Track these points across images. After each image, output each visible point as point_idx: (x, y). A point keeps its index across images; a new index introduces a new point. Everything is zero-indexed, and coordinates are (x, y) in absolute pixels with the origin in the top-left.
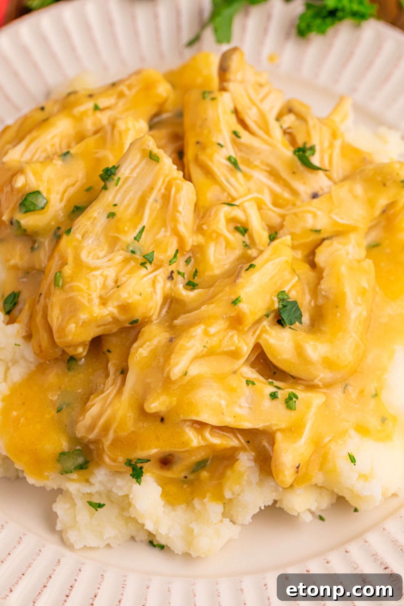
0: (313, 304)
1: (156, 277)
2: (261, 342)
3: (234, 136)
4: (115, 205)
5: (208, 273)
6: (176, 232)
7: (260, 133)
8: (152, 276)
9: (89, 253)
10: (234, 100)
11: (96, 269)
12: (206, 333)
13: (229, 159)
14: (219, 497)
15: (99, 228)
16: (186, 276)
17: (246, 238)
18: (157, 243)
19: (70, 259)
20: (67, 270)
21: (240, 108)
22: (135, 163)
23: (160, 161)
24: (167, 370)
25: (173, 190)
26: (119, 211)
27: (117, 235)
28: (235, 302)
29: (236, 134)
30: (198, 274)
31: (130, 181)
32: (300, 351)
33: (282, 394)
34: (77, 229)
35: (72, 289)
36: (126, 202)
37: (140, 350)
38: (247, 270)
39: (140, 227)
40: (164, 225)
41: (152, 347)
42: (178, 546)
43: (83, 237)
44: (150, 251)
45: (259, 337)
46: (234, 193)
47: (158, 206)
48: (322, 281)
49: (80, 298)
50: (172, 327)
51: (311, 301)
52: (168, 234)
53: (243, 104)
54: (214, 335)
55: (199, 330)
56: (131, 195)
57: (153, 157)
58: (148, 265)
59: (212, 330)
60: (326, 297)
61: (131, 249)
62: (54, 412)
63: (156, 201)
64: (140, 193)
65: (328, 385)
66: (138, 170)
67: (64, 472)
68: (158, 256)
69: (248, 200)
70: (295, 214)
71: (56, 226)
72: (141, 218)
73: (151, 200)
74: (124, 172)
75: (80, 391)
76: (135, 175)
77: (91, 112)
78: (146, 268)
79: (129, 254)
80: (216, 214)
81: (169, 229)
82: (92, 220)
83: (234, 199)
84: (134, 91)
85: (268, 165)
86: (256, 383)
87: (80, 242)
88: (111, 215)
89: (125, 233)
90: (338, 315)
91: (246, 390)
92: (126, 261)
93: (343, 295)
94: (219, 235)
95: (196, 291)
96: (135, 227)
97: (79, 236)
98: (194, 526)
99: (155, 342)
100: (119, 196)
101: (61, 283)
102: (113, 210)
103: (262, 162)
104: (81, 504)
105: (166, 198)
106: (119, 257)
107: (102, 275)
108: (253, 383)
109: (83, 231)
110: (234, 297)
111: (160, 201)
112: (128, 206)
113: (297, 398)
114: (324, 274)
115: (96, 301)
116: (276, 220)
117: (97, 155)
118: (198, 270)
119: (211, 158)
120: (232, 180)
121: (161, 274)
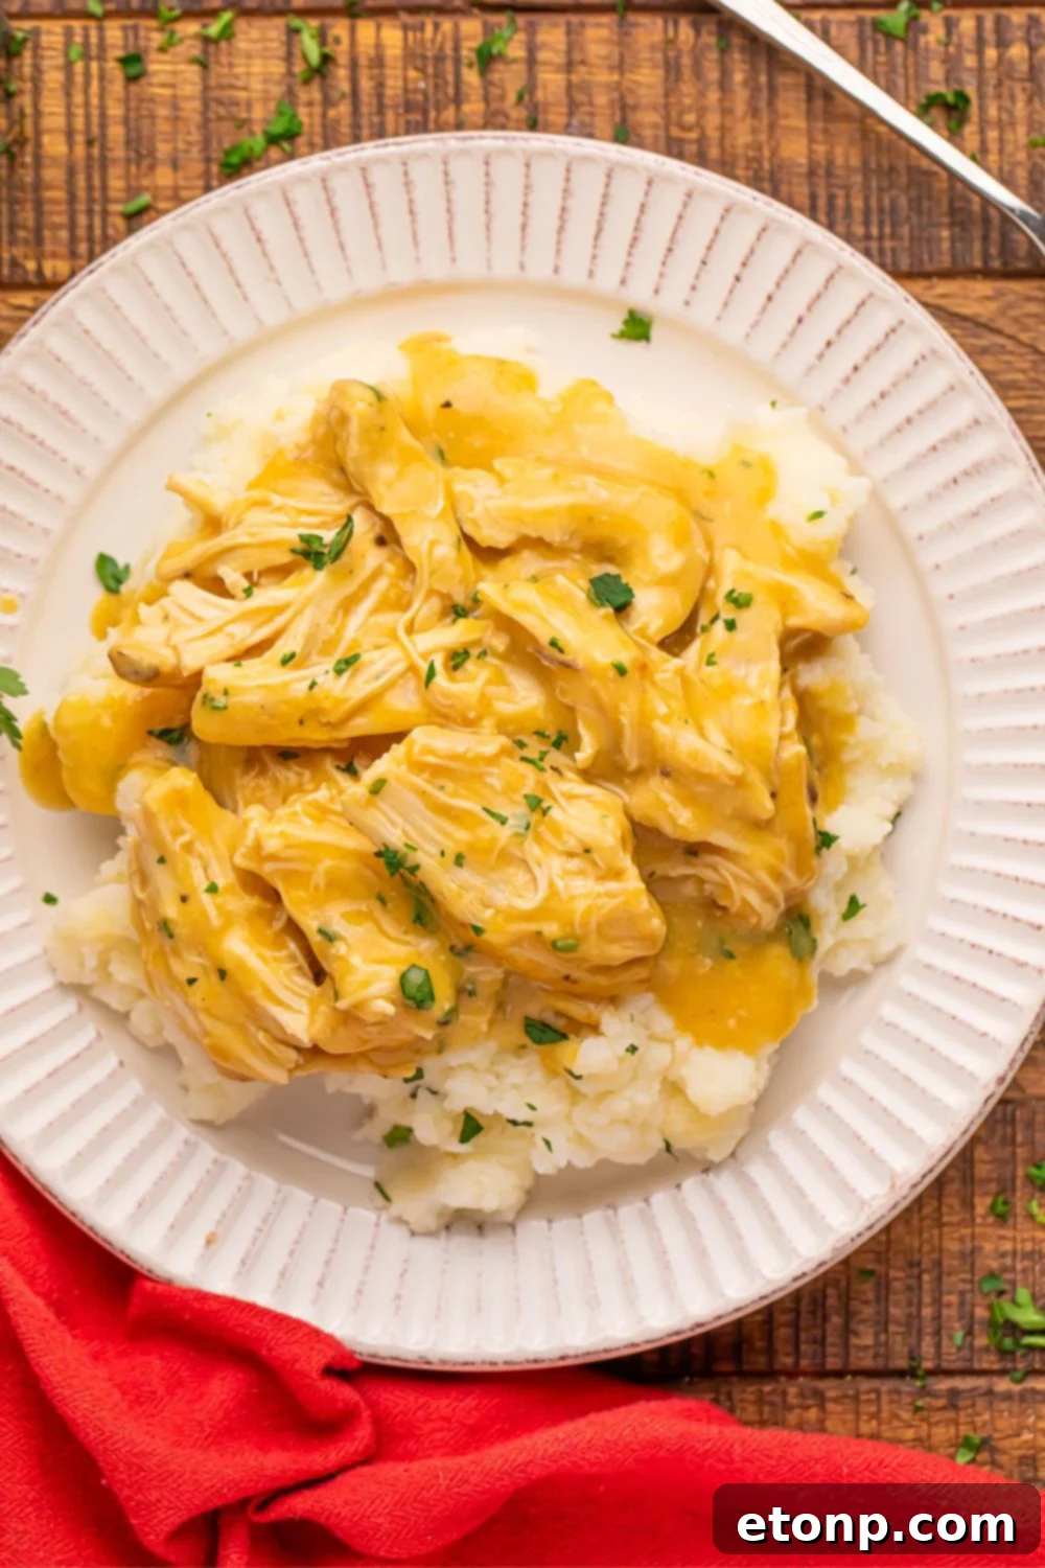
0: (578, 557)
1: (563, 794)
2: (658, 639)
3: (291, 663)
4: (443, 854)
5: (541, 714)
7: (279, 621)
8: (563, 802)
9: (520, 896)
10: (215, 662)
11: (551, 884)
12: (666, 719)
13: (339, 672)
14: (851, 721)
15: (478, 882)
16: (544, 749)
17: (474, 652)
18: (509, 790)
19: (532, 927)
20: (551, 929)
21: (230, 652)
22: (383, 819)
23: (384, 777)
24: (726, 780)
25: (431, 759)
26: (452, 849)
27: (496, 852)
28: (621, 671)
29: (287, 660)
30: (542, 730)
31: (409, 828)
32: (667, 581)
33: (727, 612)
34: (474, 915)
35: (585, 924)
36: (439, 837)
37: (682, 821)
38: (561, 651)
39: (484, 815)
40: (480, 777)
41: (678, 804)
43: (487, 906)
44: (524, 801)
45: (650, 640)
46: (400, 667)
47: (450, 786)
48: (548, 538)
49: (604, 911)
50: (639, 774)
51: (574, 560)
52: (495, 770)
53: (222, 645)
54: (669, 706)
55: (663, 730)
56: (429, 829)
57: (377, 788)
58: (545, 805)
59: (662, 709)
60: (572, 535)
61: (522, 830)
62: (732, 965)
63: (442, 788)
64: (428, 813)
65: (709, 542)
66: (393, 815)
68: (531, 788)
69: (414, 645)
70: (432, 573)
71: (449, 953)
72: (468, 813)
73: (442, 797)
74: (395, 838)
75: (700, 924)
76: (399, 820)
77: (219, 900)
78: (549, 808)
79: (530, 833)
80: (446, 695)
81: (489, 769)
82: (463, 892)
83: (412, 668)
84: (185, 825)
85: (335, 614)
86: (710, 651)
87: (498, 912)
88: (459, 860)
89: (494, 840)
90: (604, 518)
91: (724, 664)
92: (538, 838)
93: (573, 509)
94: (483, 696)
95: (582, 730)
96: (484, 822)
97: (489, 913)
98: (883, 762)
99: (668, 798)
100: (428, 847)
101: (571, 942)
102: (450, 857)
103: (332, 622)
104: (848, 931)
105: (437, 772)
106: (533, 850)
107: (562, 878)
108: (712, 655)
109: (481, 908)
110: (612, 673)
111: (441, 782)
112: (446, 834)
113: (732, 591)
114: (533, 534)
115: (612, 886)
116: (435, 604)
117: (322, 885)
118: (533, 730)
119: (339, 702)
120: (377, 668)
121: (558, 787)
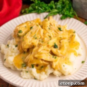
6: (40, 35)
12: (44, 47)
14: (45, 71)
18: (38, 36)
20: (25, 39)
26: (33, 32)
28: (48, 43)
31: (34, 29)
32: (57, 51)
35: (25, 41)
42: (38, 78)
45: (51, 49)
57: (38, 25)
65: (61, 56)
67: (22, 67)
68: (38, 38)
74: (34, 27)
88: (31, 33)
91: (49, 56)
104: (25, 72)
106: (32, 38)
115: (28, 42)
